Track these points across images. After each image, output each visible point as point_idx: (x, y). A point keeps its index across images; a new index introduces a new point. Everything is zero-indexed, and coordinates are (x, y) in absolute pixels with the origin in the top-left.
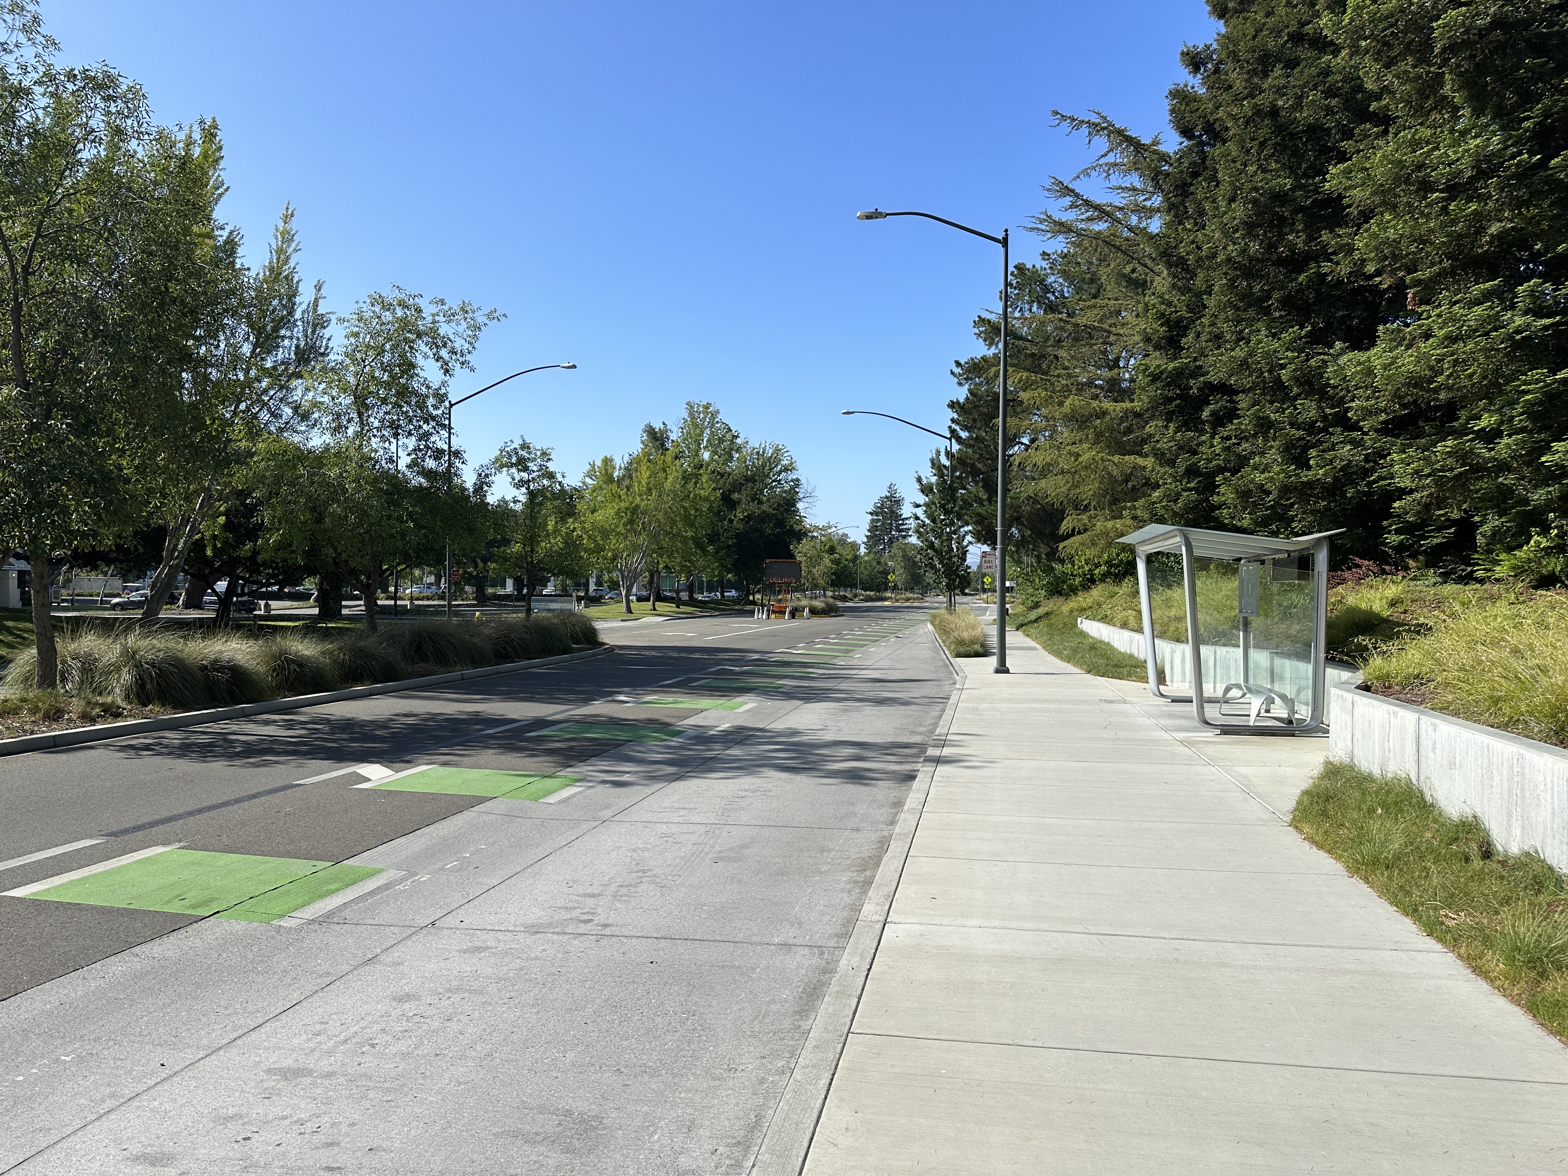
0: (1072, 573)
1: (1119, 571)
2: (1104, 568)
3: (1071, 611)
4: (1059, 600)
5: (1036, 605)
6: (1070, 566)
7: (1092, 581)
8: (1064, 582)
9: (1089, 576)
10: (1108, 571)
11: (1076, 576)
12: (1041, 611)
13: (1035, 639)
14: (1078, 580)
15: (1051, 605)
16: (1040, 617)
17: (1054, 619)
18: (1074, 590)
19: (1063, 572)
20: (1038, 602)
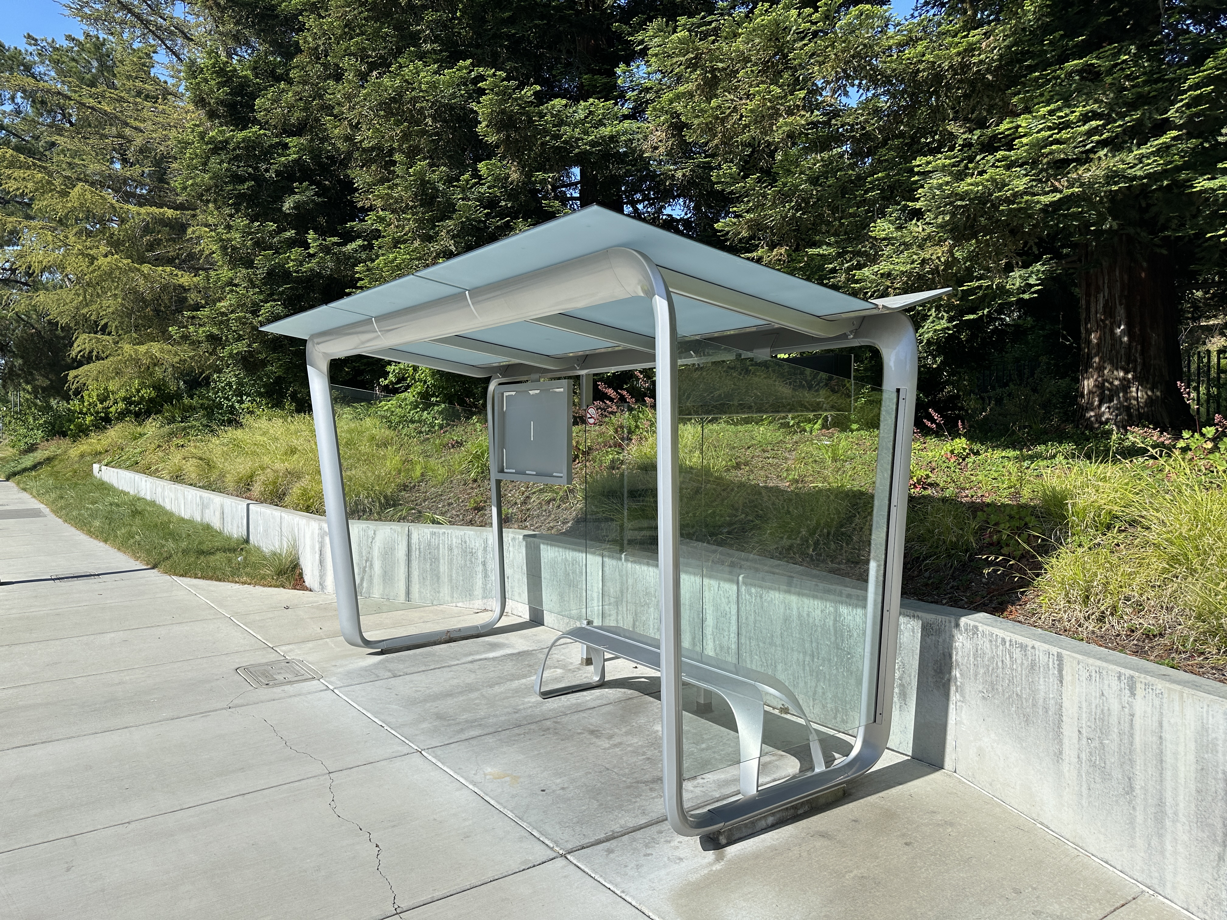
0: (81, 410)
1: (140, 409)
2: (121, 405)
3: (82, 456)
4: (65, 443)
5: (32, 449)
6: (76, 402)
7: (107, 420)
8: (71, 421)
9: (103, 415)
10: (126, 409)
11: (86, 414)
12: (39, 455)
13: (38, 496)
14: (89, 419)
15: (52, 448)
16: (40, 464)
17: (58, 466)
18: (83, 431)
19: (69, 410)
20: (32, 445)
